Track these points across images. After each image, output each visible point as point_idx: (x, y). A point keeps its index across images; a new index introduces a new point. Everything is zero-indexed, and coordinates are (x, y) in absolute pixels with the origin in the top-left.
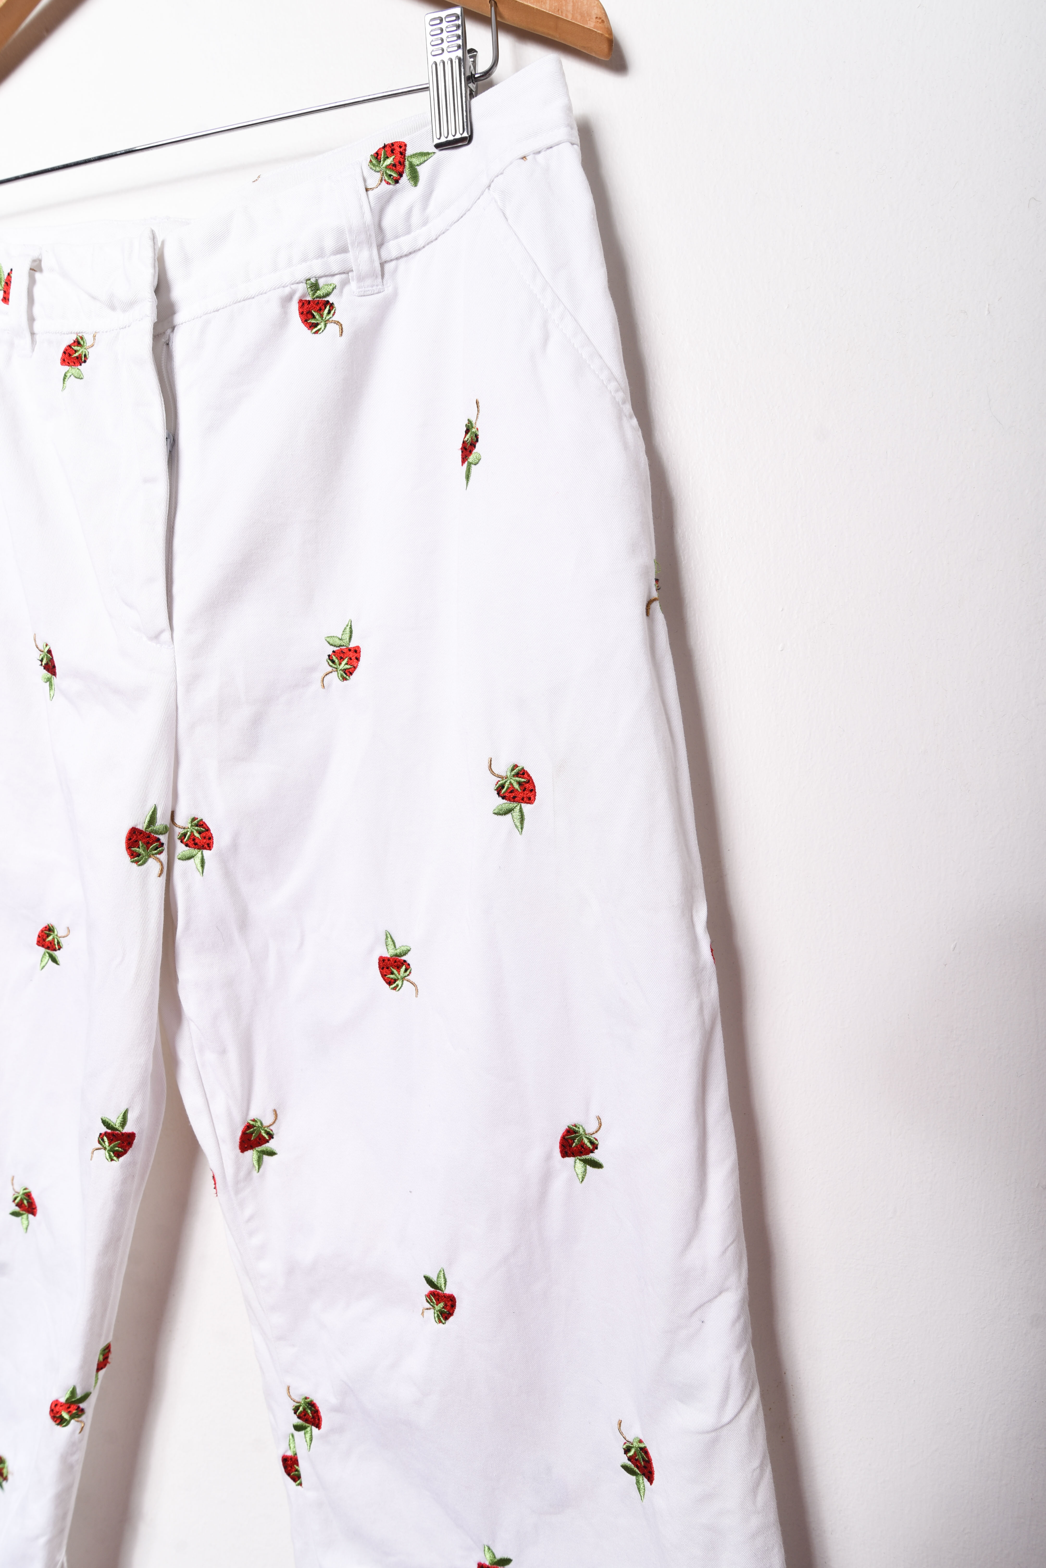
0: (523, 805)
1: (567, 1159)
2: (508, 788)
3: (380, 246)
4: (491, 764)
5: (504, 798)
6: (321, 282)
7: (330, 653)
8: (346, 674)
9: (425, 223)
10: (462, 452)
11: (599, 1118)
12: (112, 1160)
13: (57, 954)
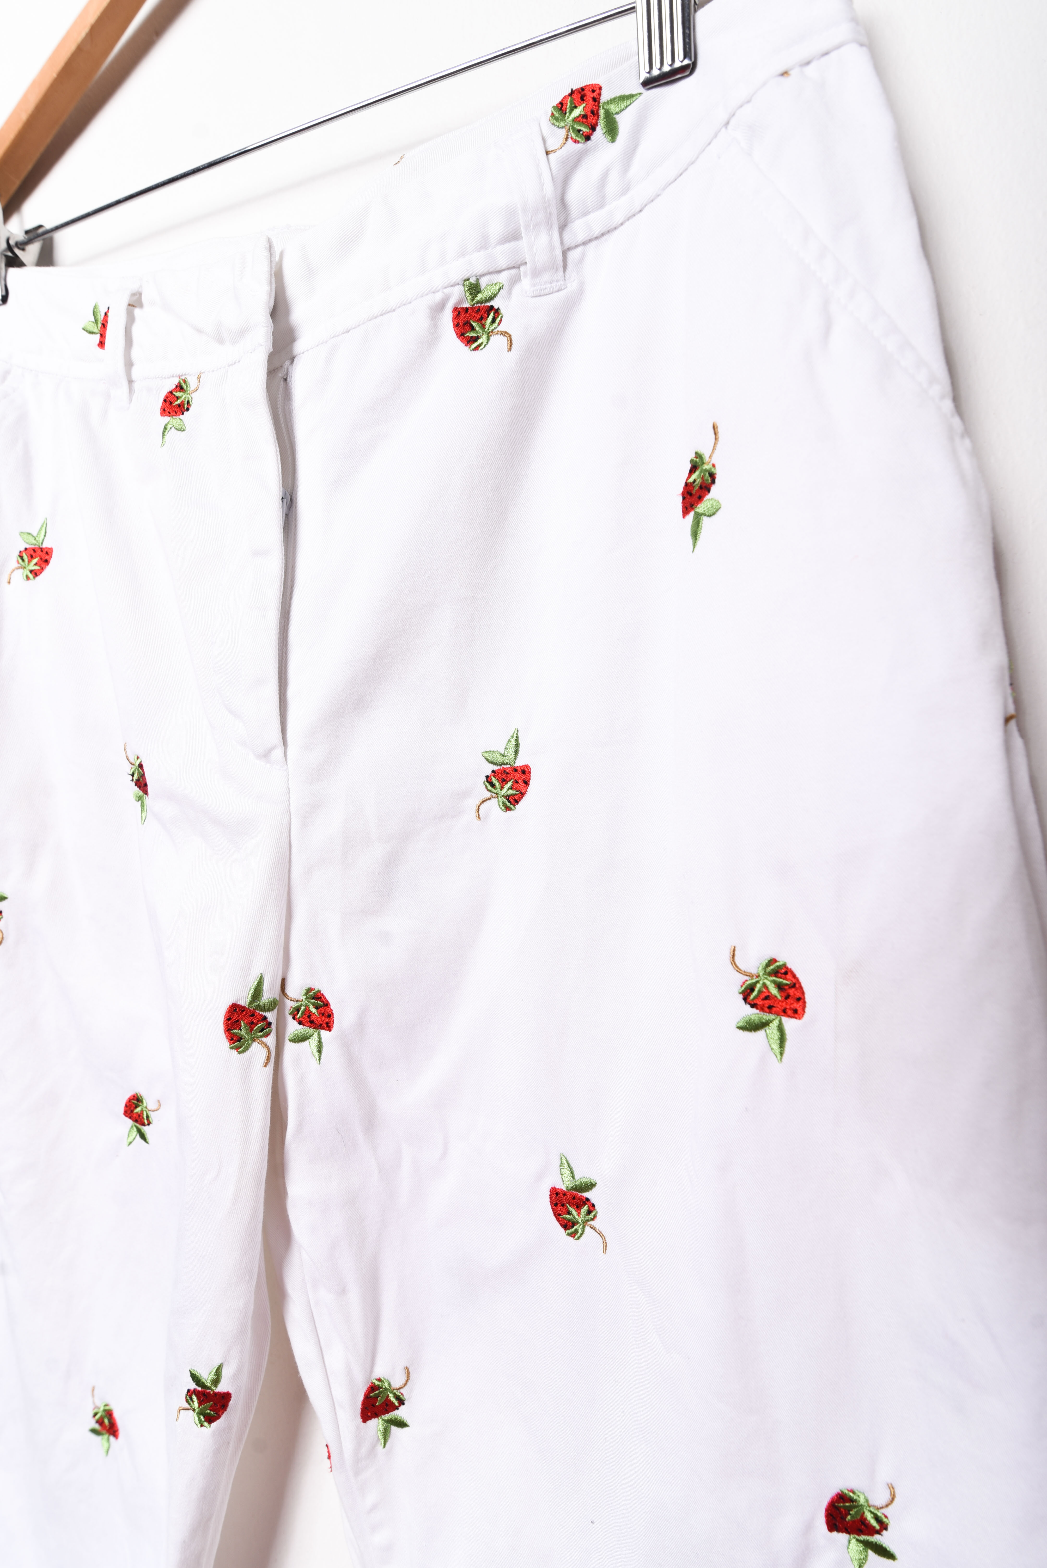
0: (785, 1020)
1: (835, 1534)
2: (760, 992)
3: (562, 227)
4: (733, 956)
5: (753, 1006)
6: (484, 282)
7: (489, 773)
8: (510, 802)
9: (625, 190)
10: (684, 498)
11: (891, 1488)
12: (202, 1426)
13: (145, 1129)
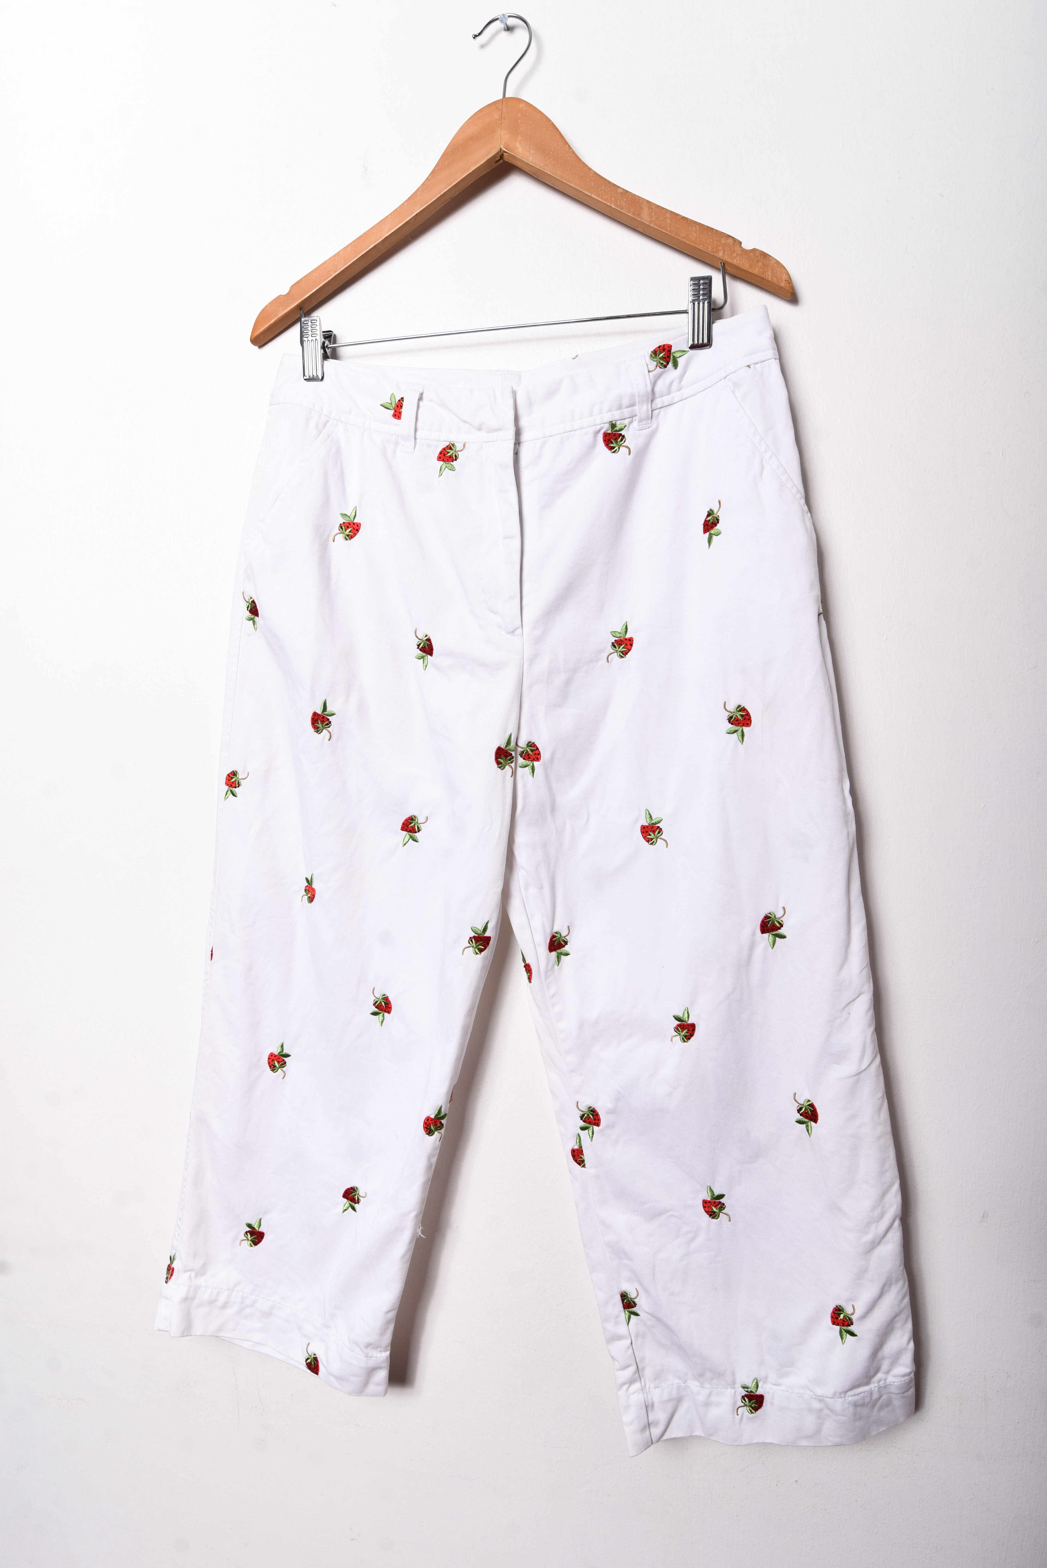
0: (744, 728)
1: (764, 935)
2: (735, 718)
3: (652, 401)
4: (725, 705)
5: (732, 724)
6: (618, 423)
7: (613, 641)
8: (623, 654)
9: (680, 390)
10: (704, 526)
11: (784, 908)
12: (476, 954)
13: (417, 835)
